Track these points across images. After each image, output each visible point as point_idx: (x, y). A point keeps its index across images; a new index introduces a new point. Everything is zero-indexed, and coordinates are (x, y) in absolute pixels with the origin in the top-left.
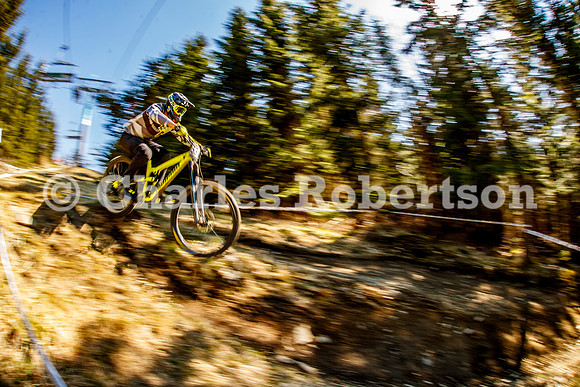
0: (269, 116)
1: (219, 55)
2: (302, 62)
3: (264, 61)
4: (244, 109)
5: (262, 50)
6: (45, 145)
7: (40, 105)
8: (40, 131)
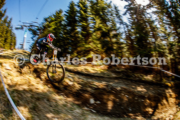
0: (82, 34)
1: (66, 15)
2: (92, 18)
6: (13, 44)
7: (11, 31)
8: (11, 39)
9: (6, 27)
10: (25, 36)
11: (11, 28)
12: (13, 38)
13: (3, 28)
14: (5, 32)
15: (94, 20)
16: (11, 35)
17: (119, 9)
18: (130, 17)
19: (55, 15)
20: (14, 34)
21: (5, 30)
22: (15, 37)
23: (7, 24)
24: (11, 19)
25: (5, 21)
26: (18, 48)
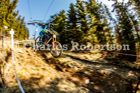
0: (81, 29)
1: (68, 14)
2: (88, 15)
3: (79, 15)
4: (75, 27)
5: (78, 13)
6: (26, 35)
7: (24, 26)
8: (25, 32)
9: (20, 23)
10: (37, 30)
11: (25, 24)
12: (27, 31)
13: (18, 24)
14: (19, 27)
15: (90, 17)
16: (25, 29)
17: (108, 7)
18: (117, 15)
19: (60, 14)
20: (27, 28)
21: (19, 26)
22: (28, 31)
23: (20, 21)
24: (24, 18)
25: (19, 19)
26: (31, 39)
